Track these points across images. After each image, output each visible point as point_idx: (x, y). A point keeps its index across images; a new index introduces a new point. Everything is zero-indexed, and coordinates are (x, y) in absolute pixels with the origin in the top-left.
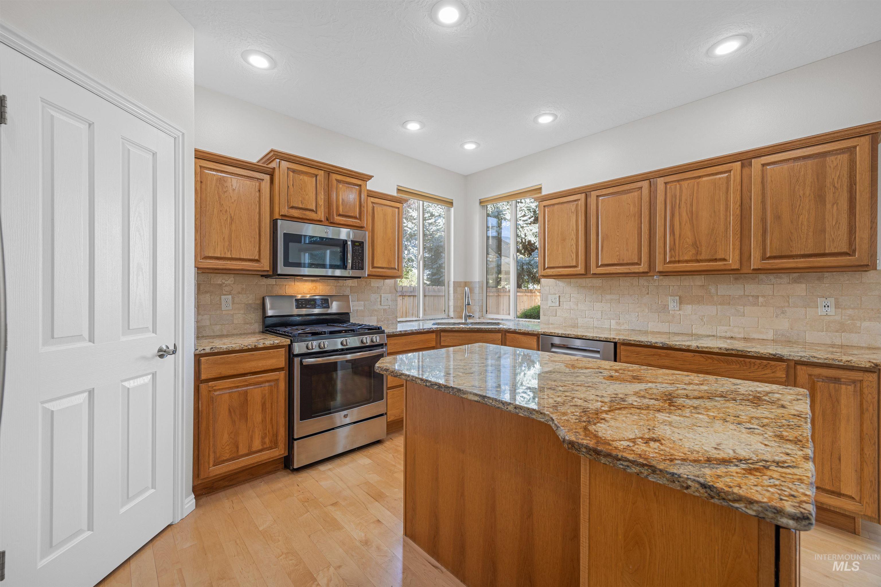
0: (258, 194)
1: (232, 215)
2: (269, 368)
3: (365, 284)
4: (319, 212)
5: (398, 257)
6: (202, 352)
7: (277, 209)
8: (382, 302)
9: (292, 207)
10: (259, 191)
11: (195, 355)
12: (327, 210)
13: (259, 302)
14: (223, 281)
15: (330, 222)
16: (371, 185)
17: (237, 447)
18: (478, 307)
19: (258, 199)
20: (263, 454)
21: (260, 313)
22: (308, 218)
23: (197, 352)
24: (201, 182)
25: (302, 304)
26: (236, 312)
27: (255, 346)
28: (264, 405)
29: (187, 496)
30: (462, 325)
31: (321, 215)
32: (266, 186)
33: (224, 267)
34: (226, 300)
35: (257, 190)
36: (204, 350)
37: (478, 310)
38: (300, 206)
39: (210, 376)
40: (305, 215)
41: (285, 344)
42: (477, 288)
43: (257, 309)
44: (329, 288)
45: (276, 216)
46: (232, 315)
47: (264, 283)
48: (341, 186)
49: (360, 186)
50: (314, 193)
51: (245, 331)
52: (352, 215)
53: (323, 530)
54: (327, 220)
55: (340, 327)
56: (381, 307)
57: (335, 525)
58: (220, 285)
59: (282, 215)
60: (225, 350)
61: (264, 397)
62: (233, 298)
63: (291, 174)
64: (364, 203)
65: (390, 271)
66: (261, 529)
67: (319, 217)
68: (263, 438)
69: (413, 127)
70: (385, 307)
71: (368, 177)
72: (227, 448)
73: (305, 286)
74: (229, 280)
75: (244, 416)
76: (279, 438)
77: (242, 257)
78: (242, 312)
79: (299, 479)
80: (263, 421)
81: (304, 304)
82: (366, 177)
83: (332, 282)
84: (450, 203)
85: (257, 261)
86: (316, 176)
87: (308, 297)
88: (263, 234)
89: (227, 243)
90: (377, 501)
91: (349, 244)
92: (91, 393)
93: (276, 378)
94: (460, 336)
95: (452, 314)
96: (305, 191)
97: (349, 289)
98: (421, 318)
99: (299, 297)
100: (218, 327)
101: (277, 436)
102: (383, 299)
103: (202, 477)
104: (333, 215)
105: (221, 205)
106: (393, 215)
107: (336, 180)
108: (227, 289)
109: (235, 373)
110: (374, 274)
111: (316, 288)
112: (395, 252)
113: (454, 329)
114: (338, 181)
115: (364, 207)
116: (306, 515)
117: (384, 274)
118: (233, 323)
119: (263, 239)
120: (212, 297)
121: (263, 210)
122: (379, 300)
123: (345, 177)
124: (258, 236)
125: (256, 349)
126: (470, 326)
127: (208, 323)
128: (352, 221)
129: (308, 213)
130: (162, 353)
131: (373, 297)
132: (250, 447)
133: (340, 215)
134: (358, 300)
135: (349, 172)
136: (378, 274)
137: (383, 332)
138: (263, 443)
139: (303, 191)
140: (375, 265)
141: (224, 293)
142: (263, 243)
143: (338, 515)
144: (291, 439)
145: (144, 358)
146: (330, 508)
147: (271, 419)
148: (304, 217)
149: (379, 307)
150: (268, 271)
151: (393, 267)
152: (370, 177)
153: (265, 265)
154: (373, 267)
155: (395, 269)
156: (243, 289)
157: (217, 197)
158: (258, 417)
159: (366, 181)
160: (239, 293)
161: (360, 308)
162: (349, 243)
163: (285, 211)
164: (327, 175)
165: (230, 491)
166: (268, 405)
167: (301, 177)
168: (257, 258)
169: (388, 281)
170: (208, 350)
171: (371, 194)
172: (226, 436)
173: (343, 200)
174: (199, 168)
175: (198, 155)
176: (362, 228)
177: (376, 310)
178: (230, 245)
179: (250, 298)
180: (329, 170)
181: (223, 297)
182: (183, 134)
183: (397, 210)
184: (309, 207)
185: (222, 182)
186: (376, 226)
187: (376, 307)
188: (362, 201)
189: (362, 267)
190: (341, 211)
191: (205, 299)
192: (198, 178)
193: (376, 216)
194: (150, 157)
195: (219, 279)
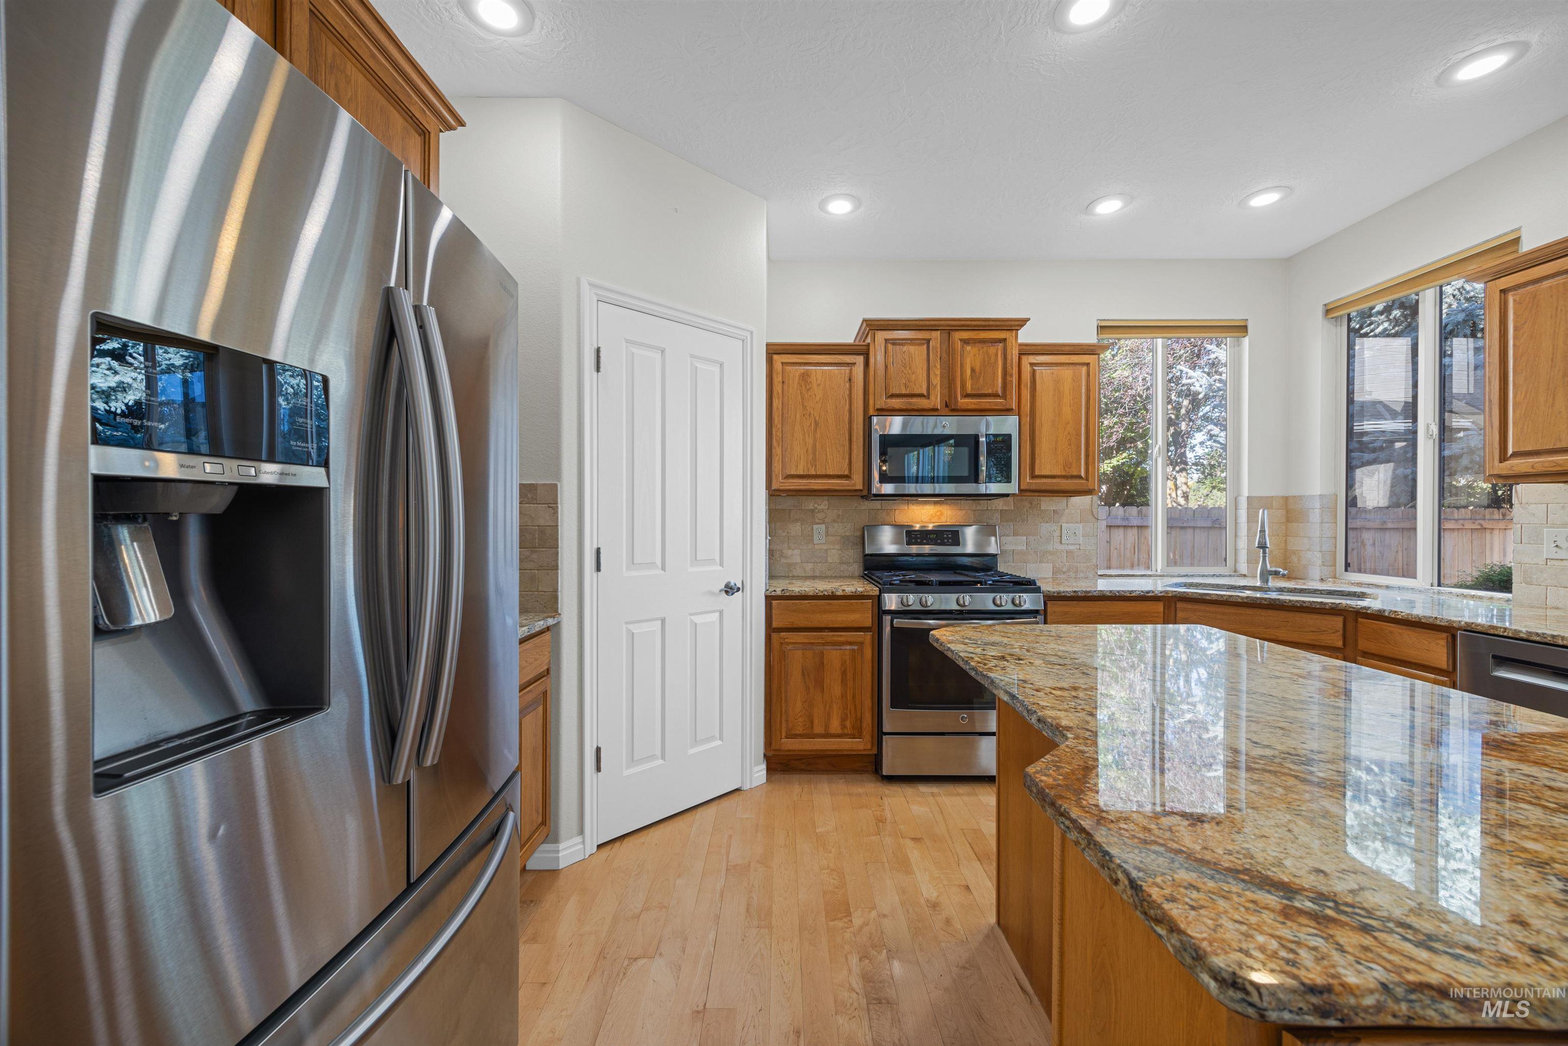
0: (848, 385)
1: (817, 419)
2: (849, 625)
3: (1029, 505)
4: (932, 397)
5: (1087, 456)
6: (773, 594)
7: (871, 402)
8: (1064, 538)
9: (893, 396)
10: (850, 380)
11: (767, 597)
12: (946, 391)
13: (858, 534)
14: (816, 506)
15: (951, 409)
16: (1025, 336)
17: (812, 723)
18: (1319, 555)
19: (847, 392)
20: (843, 742)
21: (860, 550)
22: (915, 408)
23: (768, 593)
24: (783, 382)
25: (916, 538)
26: (831, 547)
27: (833, 592)
28: (844, 673)
29: (757, 764)
30: (1248, 592)
31: (936, 400)
32: (859, 370)
33: (807, 487)
34: (819, 530)
35: (847, 379)
36: (775, 591)
37: (1319, 562)
38: (904, 392)
39: (781, 625)
40: (910, 404)
41: (871, 593)
42: (1317, 511)
43: (857, 544)
44: (964, 512)
45: (871, 412)
46: (826, 550)
47: (865, 508)
48: (969, 348)
49: (1005, 340)
50: (925, 367)
51: (842, 574)
52: (990, 391)
53: (886, 864)
54: (947, 406)
55: (967, 576)
56: (1062, 547)
57: (903, 865)
58: (812, 511)
59: (878, 410)
60: (797, 594)
61: (843, 663)
62: (827, 528)
63: (890, 346)
64: (1012, 368)
65: (1070, 481)
66: (818, 830)
67: (933, 404)
68: (843, 720)
69: (1108, 207)
70: (1071, 547)
71: (1020, 323)
72: (800, 719)
73: (923, 511)
74: (822, 504)
75: (820, 683)
76: (864, 725)
77: (828, 473)
78: (837, 547)
79: (887, 792)
80: (842, 697)
81: (919, 538)
82: (1017, 323)
83: (967, 504)
84: (1242, 329)
85: (847, 477)
86: (928, 341)
87: (930, 527)
88: (854, 438)
89: (811, 456)
90: (979, 860)
91: (982, 441)
92: (663, 621)
93: (860, 640)
94: (1224, 614)
95: (1243, 568)
96: (910, 368)
97: (998, 515)
98: (1159, 571)
99: (917, 527)
100: (810, 566)
101: (861, 722)
102: (1064, 531)
103: (773, 747)
104: (956, 398)
105: (804, 407)
106: (1076, 379)
107: (961, 340)
108: (820, 515)
109: (809, 625)
110: (1033, 487)
111: (942, 514)
112: (1079, 447)
113: (1208, 598)
114: (966, 342)
115: (1011, 375)
116: (874, 838)
117: (1056, 488)
118: (826, 562)
119: (854, 447)
120: (803, 527)
121: (854, 406)
122: (1057, 533)
123: (976, 332)
124: (847, 443)
125: (833, 597)
126: (1274, 595)
127: (798, 559)
128: (990, 402)
129: (914, 400)
130: (730, 590)
131: (1045, 528)
132: (827, 727)
133: (967, 396)
134: (1015, 534)
135: (984, 323)
136: (1043, 488)
137: (1038, 590)
138: (843, 726)
139: (908, 368)
140: (1037, 473)
141: (817, 521)
142: (855, 452)
143: (914, 854)
144: (880, 734)
145: (711, 593)
146: (909, 843)
147: (854, 697)
148: (909, 407)
149: (1058, 546)
150: (861, 490)
151: (1075, 473)
152: (1023, 322)
153: (857, 482)
154: (1033, 476)
155: (1080, 477)
156: (838, 516)
157: (800, 398)
158: (837, 690)
159: (1018, 330)
160: (834, 521)
161: (1019, 548)
162: (983, 439)
163: (882, 402)
164: (945, 335)
165: (804, 777)
166: (849, 675)
167: (905, 348)
168: (846, 473)
169: (1076, 500)
170: (779, 593)
171: (1028, 350)
172: (799, 704)
173: (973, 370)
174: (778, 366)
175: (773, 351)
176: (1007, 411)
177: (1051, 553)
178: (814, 459)
179: (847, 529)
180: (948, 327)
181: (815, 527)
182: (752, 333)
183: (1084, 369)
184: (916, 391)
185: (805, 377)
186: (1038, 404)
187: (1050, 548)
188: (1008, 365)
189: (1008, 479)
190: (969, 389)
191: (795, 529)
192: (777, 379)
193: (1038, 387)
194: (717, 369)
195: (810, 504)
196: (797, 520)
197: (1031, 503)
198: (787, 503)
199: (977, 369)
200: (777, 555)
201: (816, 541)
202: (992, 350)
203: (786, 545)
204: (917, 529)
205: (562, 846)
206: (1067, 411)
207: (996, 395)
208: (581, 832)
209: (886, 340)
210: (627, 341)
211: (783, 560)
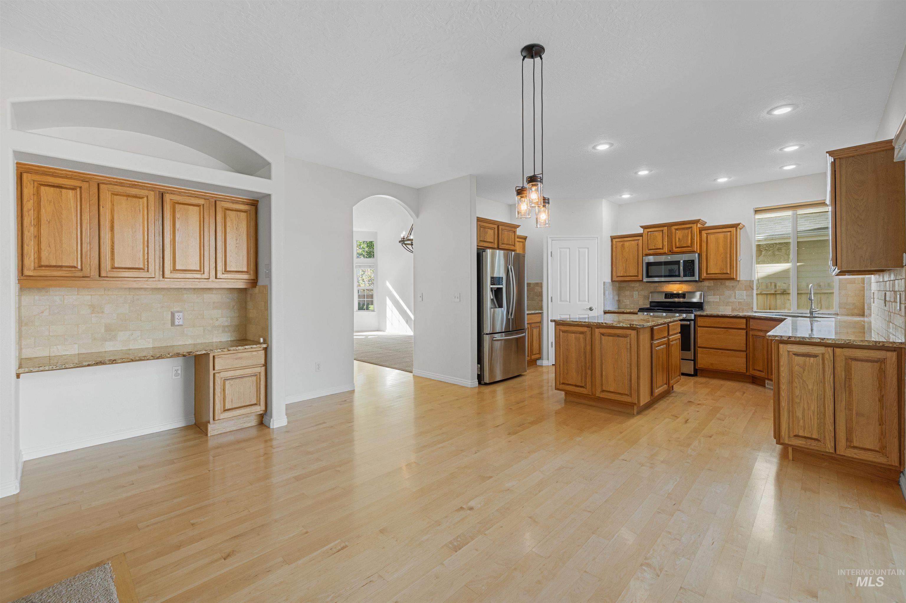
0: (637, 247)
1: (627, 258)
4: (664, 249)
5: (731, 266)
7: (644, 252)
8: (737, 297)
9: (650, 250)
12: (669, 247)
14: (635, 285)
15: (672, 253)
16: (702, 224)
19: (637, 249)
22: (658, 253)
23: (606, 311)
24: (616, 247)
26: (640, 299)
31: (666, 250)
32: (640, 242)
34: (635, 294)
35: (637, 245)
38: (654, 248)
40: (656, 252)
44: (692, 287)
45: (644, 255)
46: (638, 300)
48: (677, 231)
49: (692, 227)
50: (661, 239)
52: (686, 245)
54: (670, 251)
56: (736, 300)
58: (633, 287)
59: (646, 254)
62: (638, 293)
63: (650, 233)
64: (694, 237)
65: (723, 275)
67: (664, 251)
69: (723, 180)
70: (740, 300)
74: (637, 284)
77: (631, 275)
78: (642, 299)
81: (669, 296)
86: (663, 230)
88: (639, 263)
97: (706, 288)
99: (675, 292)
100: (633, 305)
102: (737, 294)
104: (673, 249)
105: (623, 255)
106: (725, 238)
107: (675, 229)
108: (636, 288)
110: (707, 278)
111: (682, 288)
112: (726, 262)
114: (676, 229)
115: (694, 239)
117: (716, 278)
118: (638, 304)
119: (638, 266)
120: (630, 292)
121: (639, 253)
122: (734, 295)
123: (680, 226)
127: (628, 303)
128: (686, 249)
129: (657, 250)
130: (591, 309)
131: (727, 293)
133: (677, 248)
134: (714, 295)
135: (684, 222)
139: (655, 240)
140: (709, 272)
141: (635, 290)
142: (639, 268)
145: (584, 310)
149: (734, 300)
150: (642, 280)
151: (725, 272)
152: (699, 220)
153: (639, 277)
154: (707, 274)
155: (728, 274)
156: (643, 288)
157: (621, 252)
159: (697, 223)
160: (641, 290)
161: (713, 300)
162: (682, 262)
163: (647, 252)
164: (668, 228)
167: (655, 234)
168: (636, 275)
169: (743, 282)
171: (704, 229)
173: (679, 239)
174: (614, 243)
175: (613, 238)
176: (693, 252)
177: (730, 302)
178: (626, 271)
179: (645, 293)
180: (669, 225)
181: (634, 292)
182: (598, 238)
183: (729, 233)
184: (658, 248)
185: (623, 245)
186: (709, 248)
187: (731, 300)
188: (693, 236)
189: (693, 275)
190: (678, 245)
191: (627, 293)
192: (614, 246)
193: (709, 241)
194: (587, 250)
195: (633, 284)
196: (628, 290)
197: (721, 283)
198: (624, 284)
199: (681, 238)
200: (621, 301)
201: (634, 297)
202: (686, 231)
203: (624, 298)
204: (675, 293)
205: (543, 361)
206: (721, 250)
207: (688, 247)
208: (548, 360)
209: (648, 232)
210: (559, 248)
211: (623, 303)
